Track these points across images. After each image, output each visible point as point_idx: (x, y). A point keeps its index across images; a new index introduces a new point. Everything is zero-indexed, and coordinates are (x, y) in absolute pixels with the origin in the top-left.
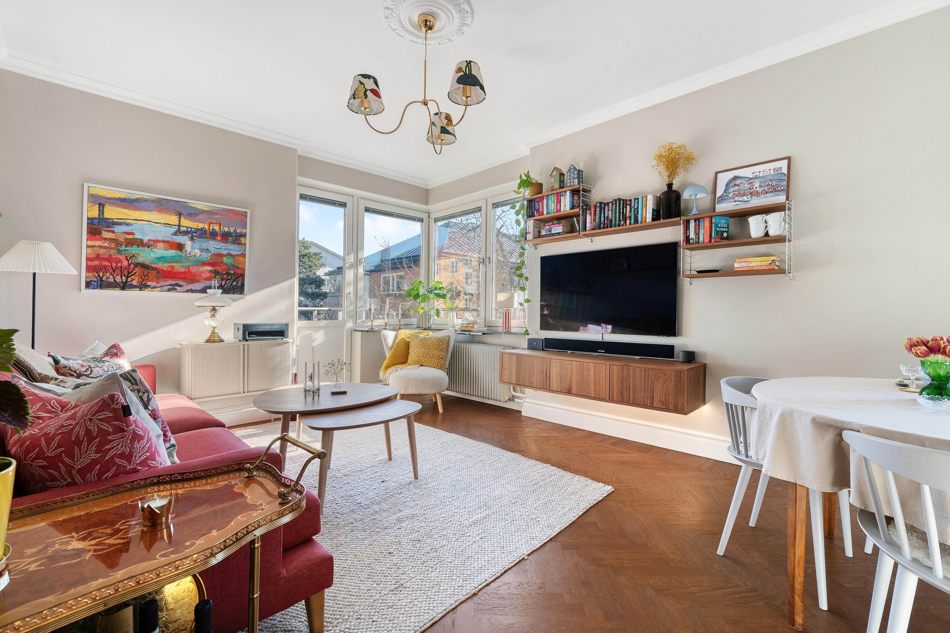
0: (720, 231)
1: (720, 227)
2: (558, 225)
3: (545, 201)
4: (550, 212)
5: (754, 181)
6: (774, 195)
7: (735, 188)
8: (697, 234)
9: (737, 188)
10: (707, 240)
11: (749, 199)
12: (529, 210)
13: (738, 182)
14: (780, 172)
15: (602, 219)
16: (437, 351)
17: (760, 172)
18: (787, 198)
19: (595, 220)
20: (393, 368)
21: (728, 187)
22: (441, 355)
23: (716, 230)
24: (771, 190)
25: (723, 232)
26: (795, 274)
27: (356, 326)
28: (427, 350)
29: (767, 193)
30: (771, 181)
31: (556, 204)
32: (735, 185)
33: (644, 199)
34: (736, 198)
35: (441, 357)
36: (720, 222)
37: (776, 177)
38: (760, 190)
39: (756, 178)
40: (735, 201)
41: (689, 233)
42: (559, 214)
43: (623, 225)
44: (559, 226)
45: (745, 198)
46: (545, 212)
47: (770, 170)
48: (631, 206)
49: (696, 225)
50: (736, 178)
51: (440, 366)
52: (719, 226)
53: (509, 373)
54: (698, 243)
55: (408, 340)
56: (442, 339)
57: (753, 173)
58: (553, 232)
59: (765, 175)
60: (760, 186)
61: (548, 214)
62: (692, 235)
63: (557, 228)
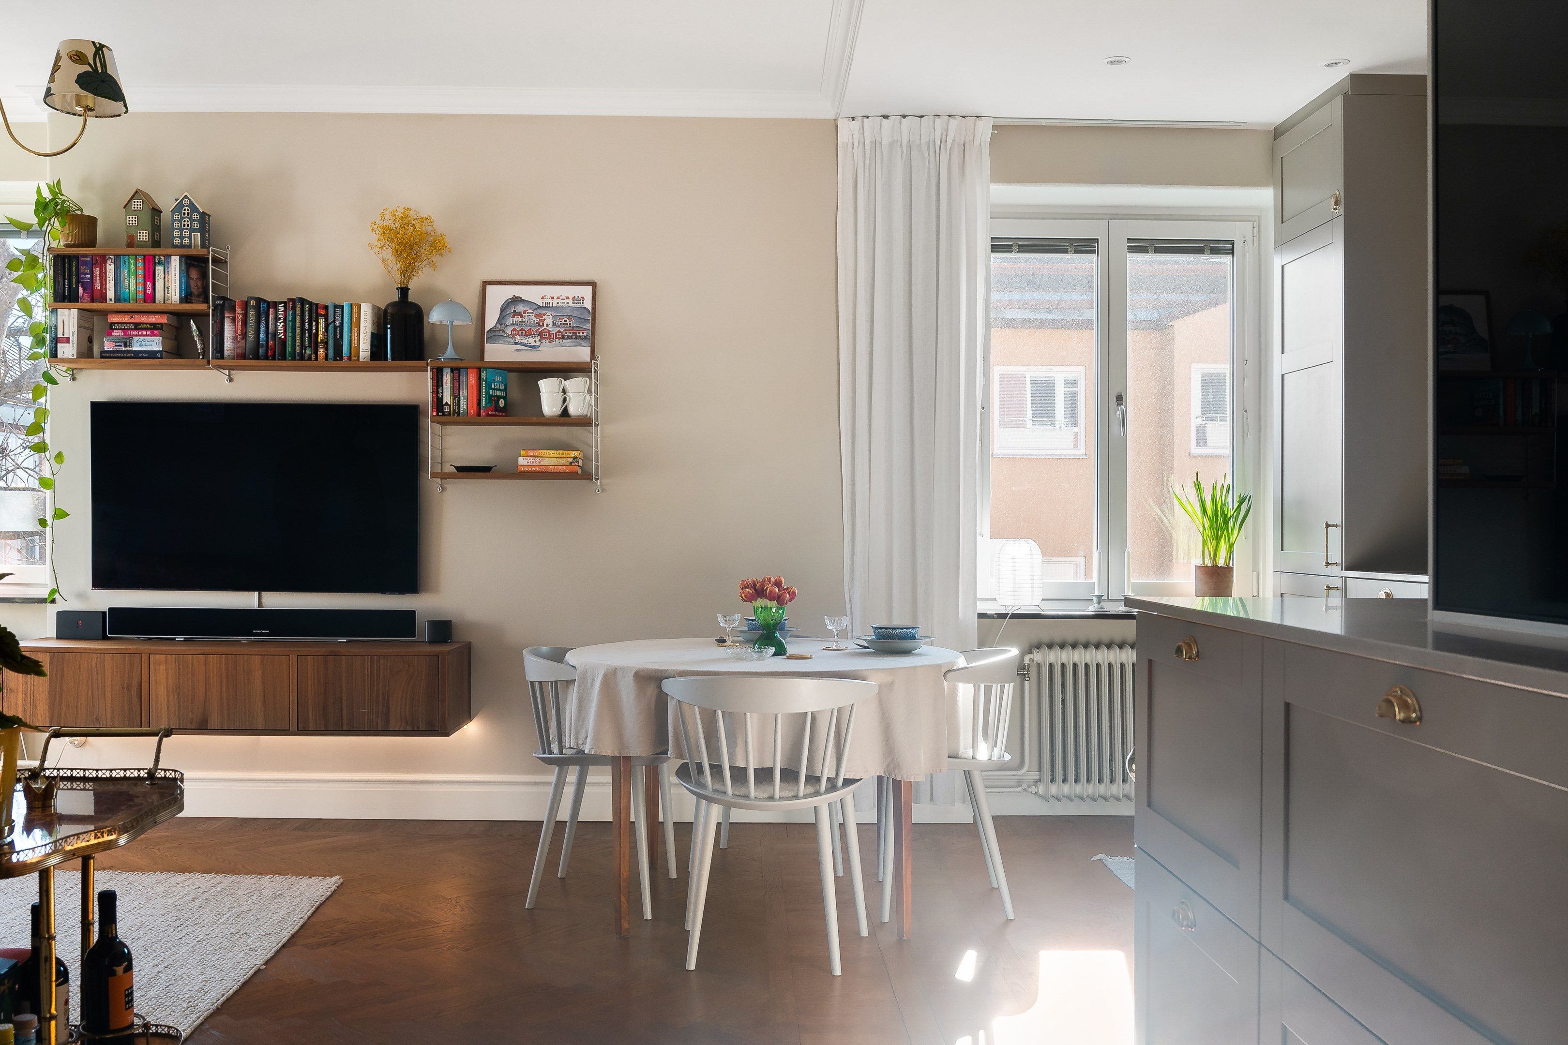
0: (494, 396)
1: (494, 389)
2: (149, 333)
3: (110, 267)
4: (124, 297)
5: (544, 312)
6: (574, 344)
7: (515, 319)
8: (456, 395)
9: (518, 319)
10: (473, 411)
11: (538, 343)
12: (60, 279)
13: (520, 308)
14: (581, 305)
15: (262, 336)
17: (553, 298)
18: (593, 355)
19: (244, 335)
21: (504, 314)
23: (487, 393)
24: (569, 334)
25: (499, 398)
26: (605, 481)
29: (563, 338)
30: (569, 317)
31: (141, 280)
32: (515, 314)
33: (355, 309)
34: (518, 337)
36: (494, 380)
37: (576, 314)
38: (554, 330)
39: (547, 307)
40: (516, 343)
41: (442, 393)
42: (150, 304)
43: (310, 359)
44: (152, 335)
45: (531, 341)
46: (110, 294)
47: (568, 298)
48: (326, 320)
49: (453, 380)
50: (516, 300)
52: (493, 386)
53: (25, 700)
54: (459, 414)
57: (543, 298)
58: (136, 348)
59: (560, 305)
60: (554, 324)
61: (118, 299)
62: (447, 398)
63: (146, 338)
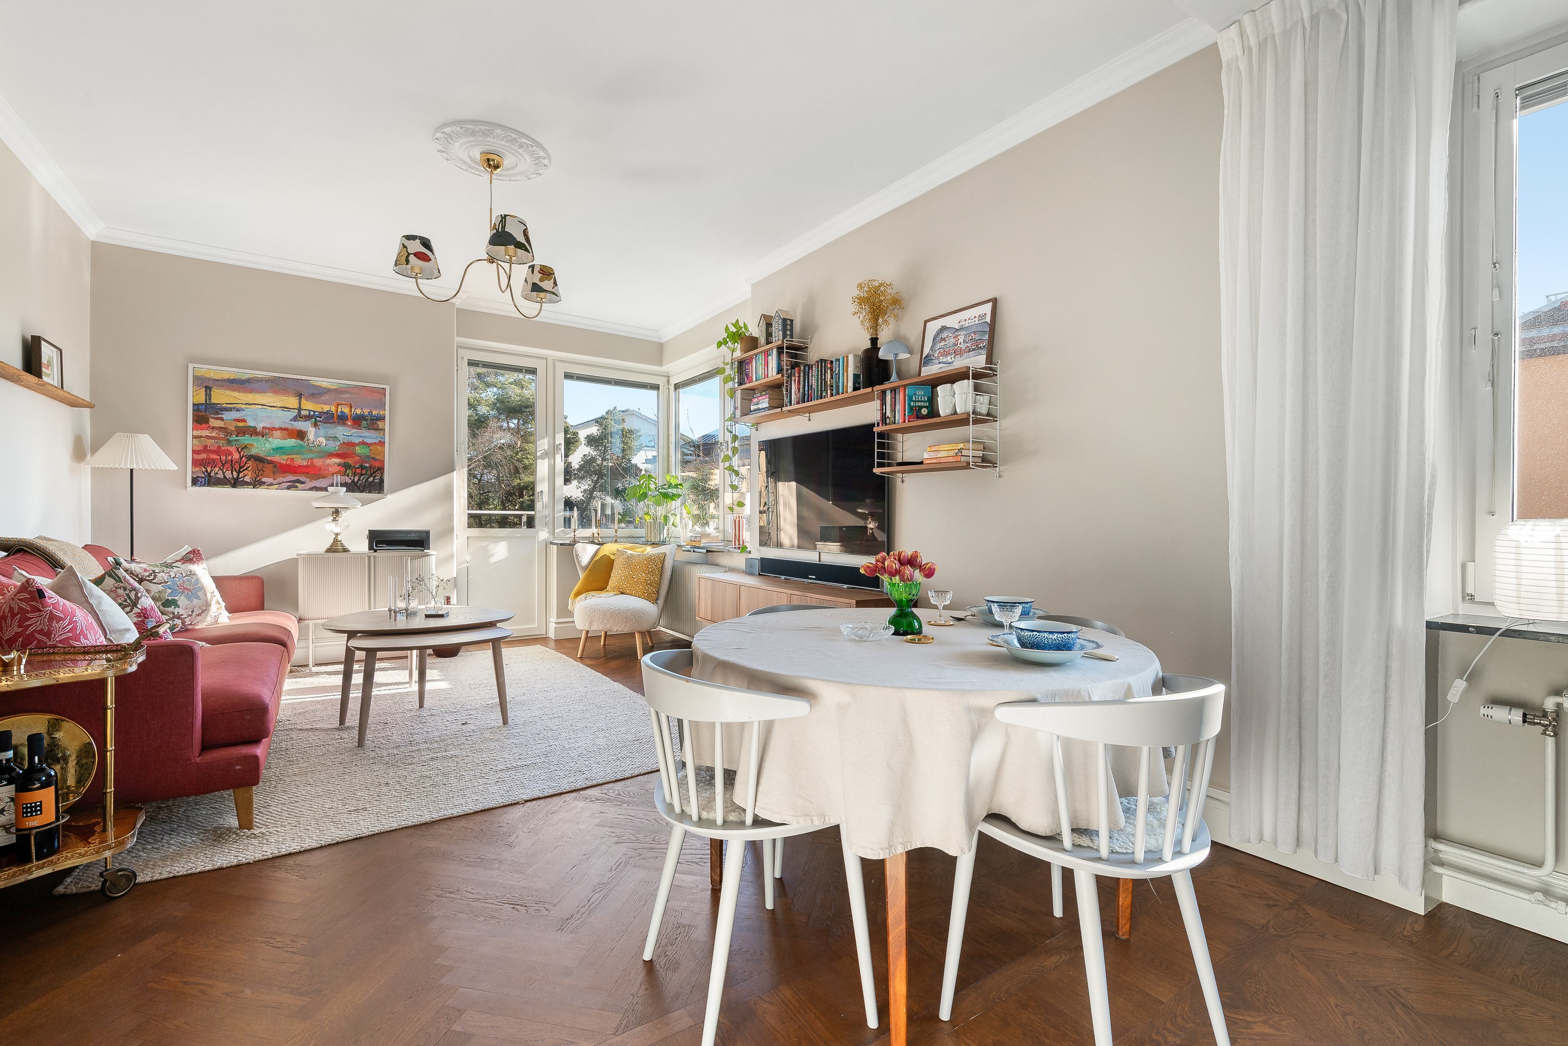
0: (916, 407)
1: (915, 401)
2: (765, 397)
3: (754, 363)
4: (758, 378)
5: (959, 333)
6: (976, 354)
7: (941, 344)
8: (893, 410)
9: (943, 343)
10: (901, 421)
11: (953, 359)
12: (739, 374)
13: (944, 335)
14: (984, 321)
15: (806, 389)
16: (644, 575)
17: (966, 320)
18: (990, 359)
19: (799, 389)
20: (583, 596)
21: (935, 342)
22: (650, 579)
23: (909, 405)
24: (973, 347)
25: (921, 408)
26: (1002, 468)
27: (554, 537)
28: (631, 572)
29: (969, 351)
30: (975, 333)
31: (763, 366)
32: (943, 339)
33: (845, 359)
34: (941, 358)
35: (649, 582)
36: (915, 394)
37: (980, 329)
38: (963, 346)
39: (961, 329)
40: (940, 363)
41: (886, 409)
42: (767, 380)
43: (825, 398)
45: (949, 359)
46: (753, 378)
47: (975, 317)
48: (832, 370)
49: (891, 398)
50: (944, 329)
51: (646, 594)
52: (914, 399)
54: (895, 423)
55: (612, 557)
56: (653, 558)
57: (959, 322)
58: (760, 407)
59: (970, 324)
60: (964, 341)
61: (756, 381)
62: (888, 414)
63: (764, 401)
